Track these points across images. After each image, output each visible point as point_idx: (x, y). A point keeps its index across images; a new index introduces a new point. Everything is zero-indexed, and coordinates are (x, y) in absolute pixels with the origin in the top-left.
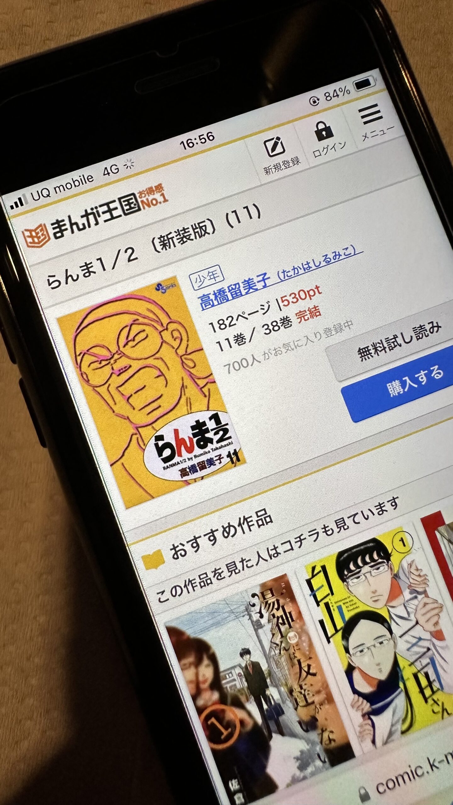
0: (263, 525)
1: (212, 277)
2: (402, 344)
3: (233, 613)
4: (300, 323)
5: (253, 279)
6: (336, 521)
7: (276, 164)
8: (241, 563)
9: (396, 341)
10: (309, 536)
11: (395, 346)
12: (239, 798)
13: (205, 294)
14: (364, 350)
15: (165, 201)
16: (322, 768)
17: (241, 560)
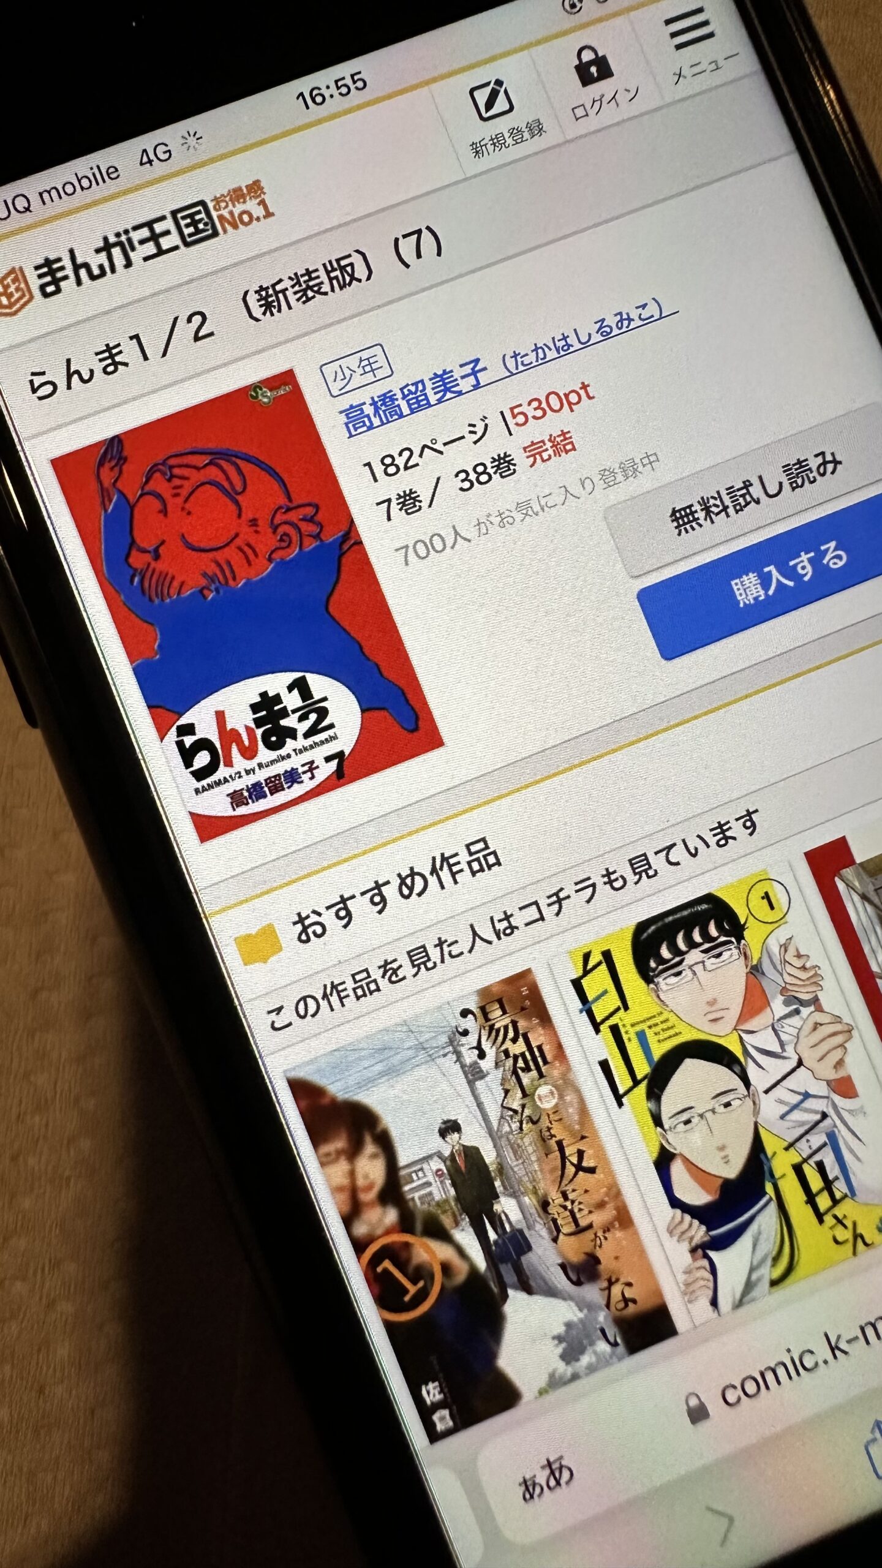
0: (482, 870)
1: (368, 369)
2: (761, 501)
3: (424, 1049)
4: (532, 466)
5: (451, 371)
6: (630, 861)
7: (496, 135)
8: (439, 948)
9: (749, 493)
10: (577, 891)
11: (747, 504)
12: (442, 1419)
13: (354, 404)
14: (682, 513)
15: (269, 214)
16: (611, 1357)
17: (437, 942)
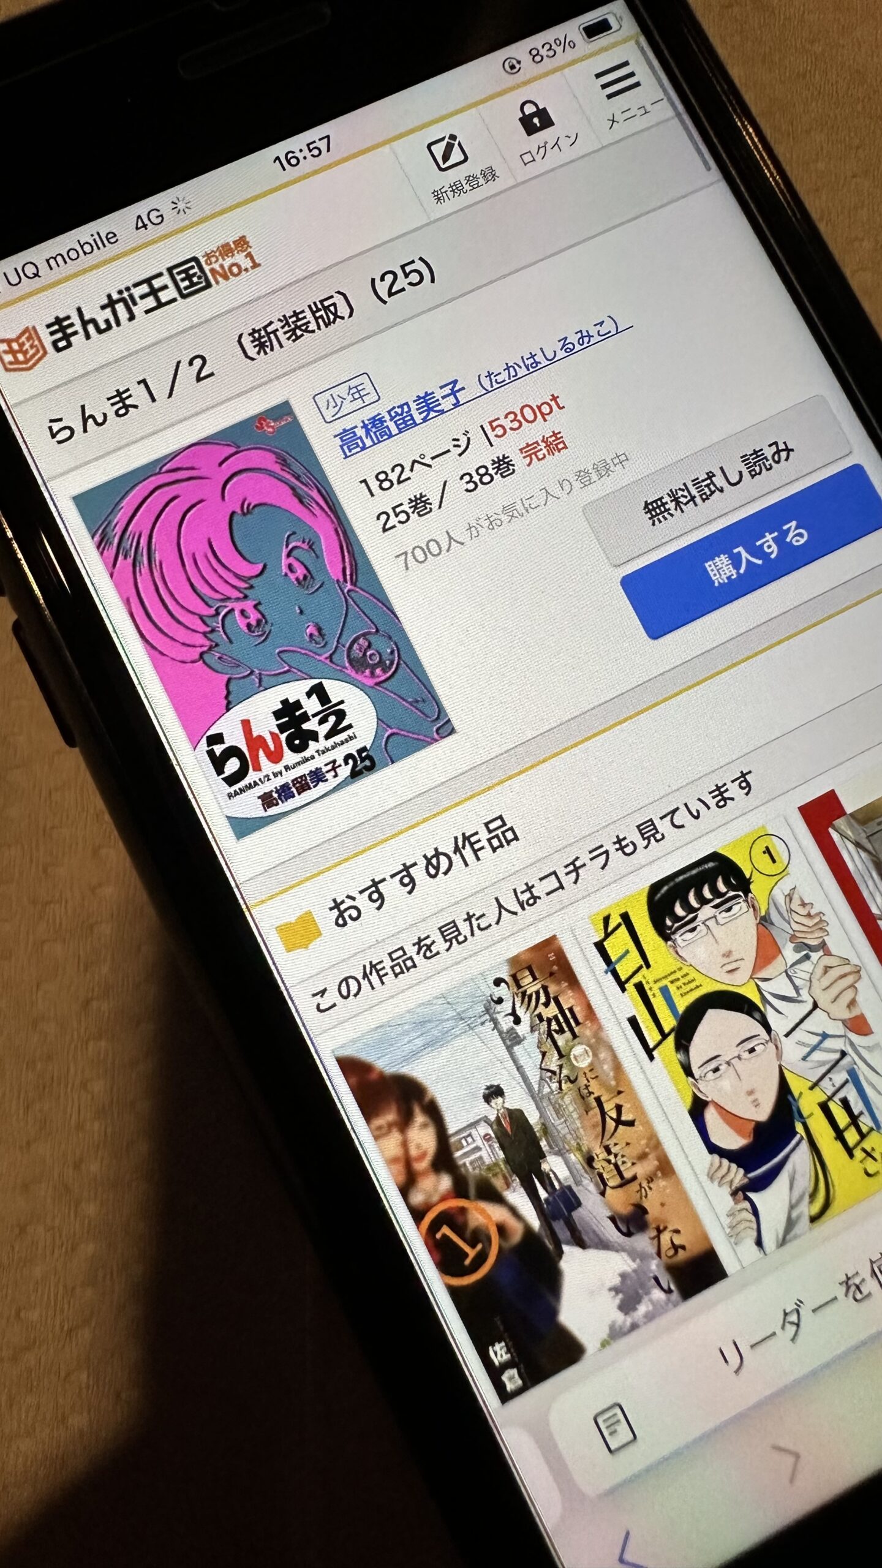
0: (502, 846)
1: (357, 396)
2: (725, 489)
3: (462, 1019)
4: (529, 465)
5: (433, 393)
6: (638, 827)
7: (454, 183)
8: (468, 922)
9: (712, 482)
10: (592, 859)
11: (712, 493)
12: (511, 1378)
13: (347, 428)
14: (655, 505)
15: (255, 265)
16: (667, 1304)
17: (466, 917)
